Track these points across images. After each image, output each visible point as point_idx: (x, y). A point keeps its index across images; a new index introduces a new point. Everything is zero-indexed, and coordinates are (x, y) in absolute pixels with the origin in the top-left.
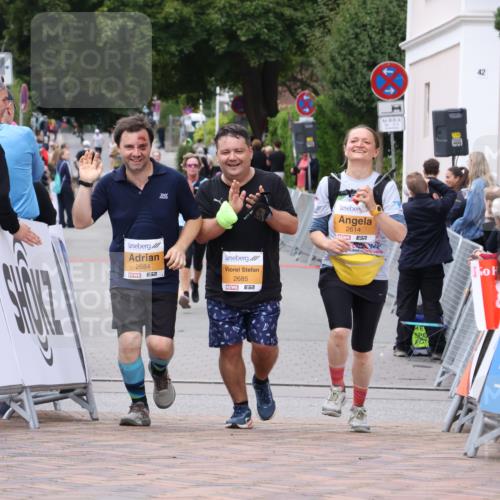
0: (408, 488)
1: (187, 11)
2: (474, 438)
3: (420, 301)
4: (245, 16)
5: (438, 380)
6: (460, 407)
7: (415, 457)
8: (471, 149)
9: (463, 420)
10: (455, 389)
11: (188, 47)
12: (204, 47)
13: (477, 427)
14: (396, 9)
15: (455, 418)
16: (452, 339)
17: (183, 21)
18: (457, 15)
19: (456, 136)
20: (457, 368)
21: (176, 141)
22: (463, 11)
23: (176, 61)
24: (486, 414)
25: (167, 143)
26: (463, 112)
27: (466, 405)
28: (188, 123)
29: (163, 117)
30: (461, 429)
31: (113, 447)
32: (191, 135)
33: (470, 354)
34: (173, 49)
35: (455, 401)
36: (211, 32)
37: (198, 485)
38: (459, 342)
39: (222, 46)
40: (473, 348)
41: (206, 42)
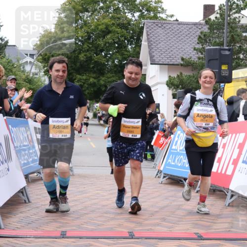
0: (146, 191)
1: (95, 81)
2: (161, 179)
3: (148, 148)
4: (109, 82)
5: (153, 165)
6: (158, 172)
7: (147, 183)
8: (161, 112)
9: (159, 175)
10: (157, 168)
11: (96, 89)
12: (99, 89)
13: (162, 176)
14: (143, 80)
15: (157, 174)
16: (156, 157)
17: (94, 83)
18: (157, 82)
19: (157, 110)
20: (157, 163)
21: (93, 110)
22: (159, 81)
23: (93, 92)
24: (164, 174)
25: (91, 111)
26: (159, 104)
27: (160, 172)
28: (95, 106)
29: (90, 105)
30: (158, 177)
31: (79, 181)
32: (96, 109)
33: (160, 160)
34: (92, 89)
35: (157, 171)
36: (101, 86)
37: (97, 190)
38: (158, 157)
39: (103, 89)
40: (161, 159)
41: (100, 88)
